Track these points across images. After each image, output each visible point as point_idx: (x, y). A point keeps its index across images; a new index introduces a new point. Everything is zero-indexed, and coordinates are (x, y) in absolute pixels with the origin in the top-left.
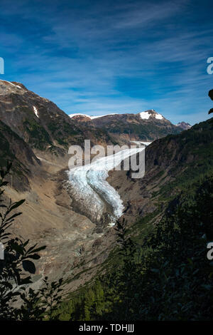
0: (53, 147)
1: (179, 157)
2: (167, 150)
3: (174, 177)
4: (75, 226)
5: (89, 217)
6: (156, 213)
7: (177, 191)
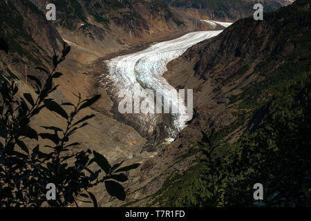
0: (87, 25)
1: (272, 47)
2: (256, 35)
3: (264, 75)
4: (117, 140)
5: (137, 128)
6: (234, 126)
7: (267, 96)
